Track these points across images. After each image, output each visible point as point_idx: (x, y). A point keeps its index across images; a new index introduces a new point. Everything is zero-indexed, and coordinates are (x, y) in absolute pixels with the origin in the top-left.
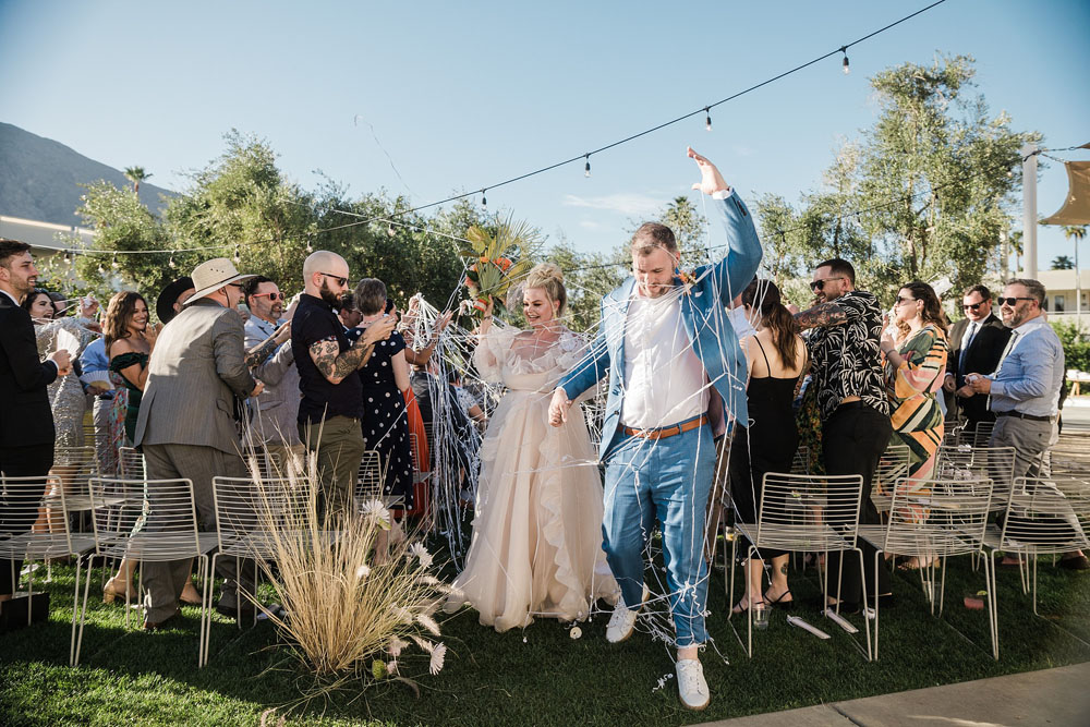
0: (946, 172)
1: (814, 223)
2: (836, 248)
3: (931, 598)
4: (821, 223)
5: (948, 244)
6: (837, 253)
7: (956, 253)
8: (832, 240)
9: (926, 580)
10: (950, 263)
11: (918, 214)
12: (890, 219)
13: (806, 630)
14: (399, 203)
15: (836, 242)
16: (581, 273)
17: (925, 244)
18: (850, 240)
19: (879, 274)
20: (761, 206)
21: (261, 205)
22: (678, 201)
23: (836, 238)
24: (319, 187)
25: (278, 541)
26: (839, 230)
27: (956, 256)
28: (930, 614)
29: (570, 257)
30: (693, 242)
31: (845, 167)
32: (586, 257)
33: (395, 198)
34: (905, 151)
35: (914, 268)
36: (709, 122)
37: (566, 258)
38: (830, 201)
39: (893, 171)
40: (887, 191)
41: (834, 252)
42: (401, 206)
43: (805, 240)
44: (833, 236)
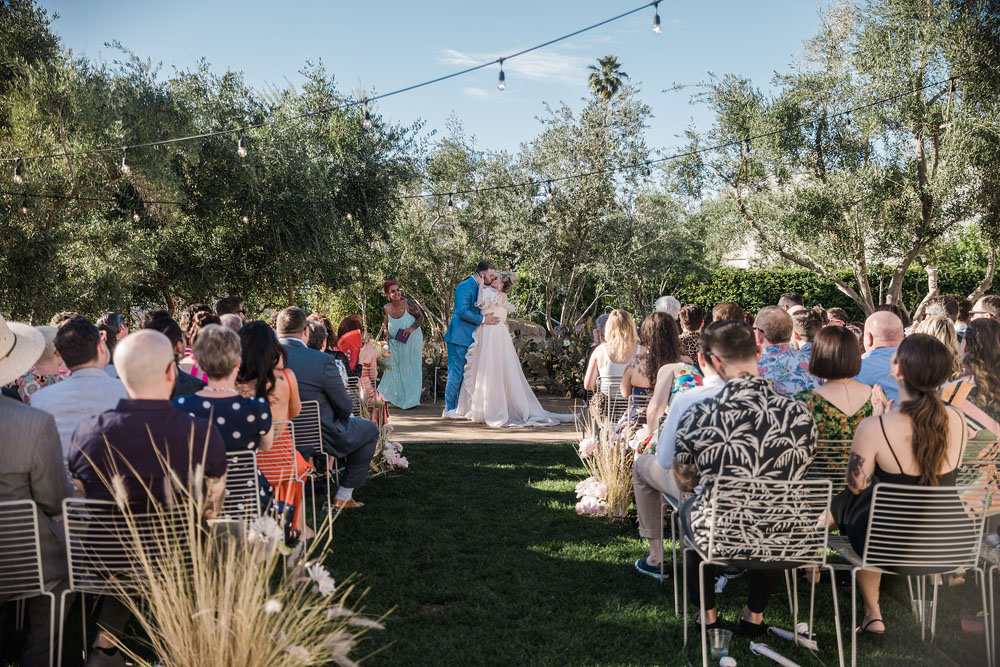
0: (970, 50)
1: (790, 116)
2: (818, 149)
3: (922, 619)
4: (799, 116)
5: (969, 146)
6: (820, 155)
7: (978, 158)
8: (813, 137)
9: (916, 598)
10: (970, 170)
11: (930, 104)
12: (891, 111)
13: (773, 660)
14: (229, 82)
15: (818, 140)
16: (477, 177)
17: (937, 144)
18: (838, 139)
19: (875, 185)
20: (720, 93)
21: (38, 92)
22: (603, 64)
23: (818, 136)
24: (118, 67)
25: (150, 574)
26: (823, 124)
27: (978, 163)
28: (920, 640)
29: (462, 157)
30: (630, 139)
31: (834, 36)
32: (485, 157)
33: (221, 75)
34: (916, 16)
35: (922, 179)
36: (658, 20)
37: (457, 158)
38: (813, 85)
39: (899, 43)
40: (890, 73)
41: (816, 155)
42: (231, 86)
43: (777, 141)
44: (814, 133)
